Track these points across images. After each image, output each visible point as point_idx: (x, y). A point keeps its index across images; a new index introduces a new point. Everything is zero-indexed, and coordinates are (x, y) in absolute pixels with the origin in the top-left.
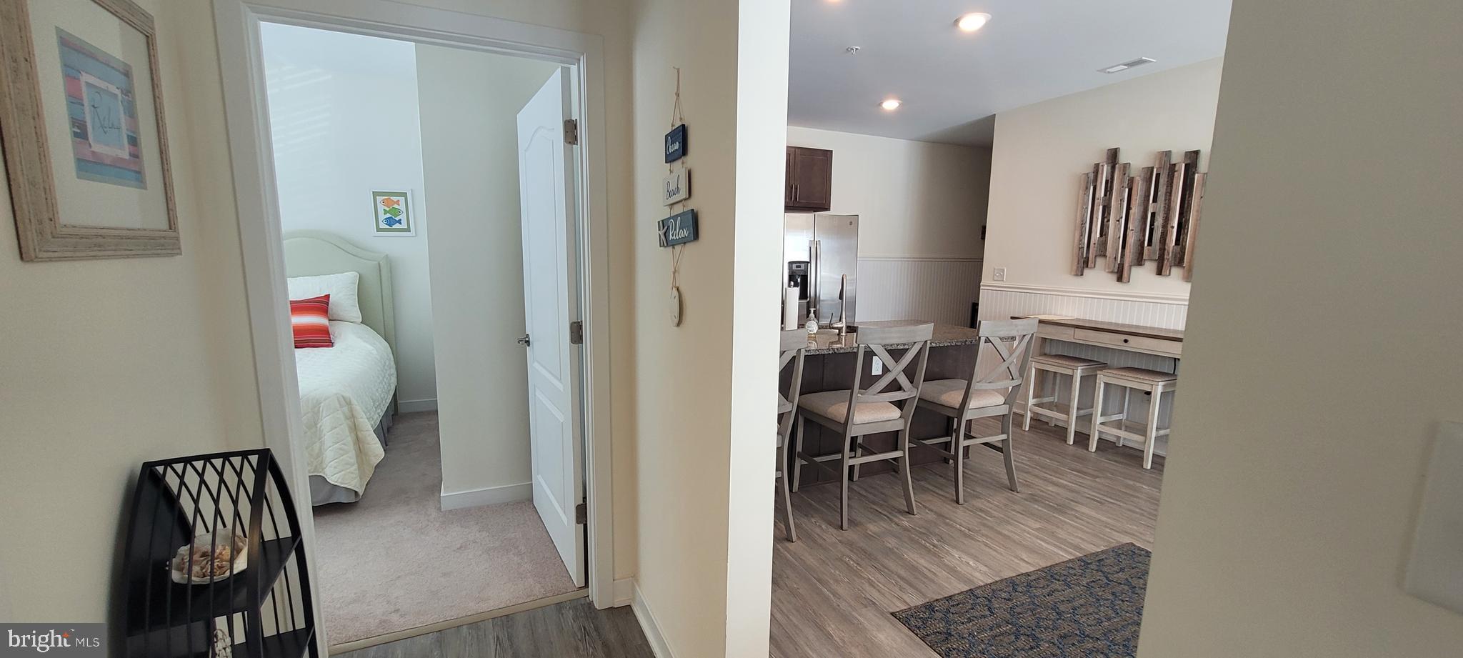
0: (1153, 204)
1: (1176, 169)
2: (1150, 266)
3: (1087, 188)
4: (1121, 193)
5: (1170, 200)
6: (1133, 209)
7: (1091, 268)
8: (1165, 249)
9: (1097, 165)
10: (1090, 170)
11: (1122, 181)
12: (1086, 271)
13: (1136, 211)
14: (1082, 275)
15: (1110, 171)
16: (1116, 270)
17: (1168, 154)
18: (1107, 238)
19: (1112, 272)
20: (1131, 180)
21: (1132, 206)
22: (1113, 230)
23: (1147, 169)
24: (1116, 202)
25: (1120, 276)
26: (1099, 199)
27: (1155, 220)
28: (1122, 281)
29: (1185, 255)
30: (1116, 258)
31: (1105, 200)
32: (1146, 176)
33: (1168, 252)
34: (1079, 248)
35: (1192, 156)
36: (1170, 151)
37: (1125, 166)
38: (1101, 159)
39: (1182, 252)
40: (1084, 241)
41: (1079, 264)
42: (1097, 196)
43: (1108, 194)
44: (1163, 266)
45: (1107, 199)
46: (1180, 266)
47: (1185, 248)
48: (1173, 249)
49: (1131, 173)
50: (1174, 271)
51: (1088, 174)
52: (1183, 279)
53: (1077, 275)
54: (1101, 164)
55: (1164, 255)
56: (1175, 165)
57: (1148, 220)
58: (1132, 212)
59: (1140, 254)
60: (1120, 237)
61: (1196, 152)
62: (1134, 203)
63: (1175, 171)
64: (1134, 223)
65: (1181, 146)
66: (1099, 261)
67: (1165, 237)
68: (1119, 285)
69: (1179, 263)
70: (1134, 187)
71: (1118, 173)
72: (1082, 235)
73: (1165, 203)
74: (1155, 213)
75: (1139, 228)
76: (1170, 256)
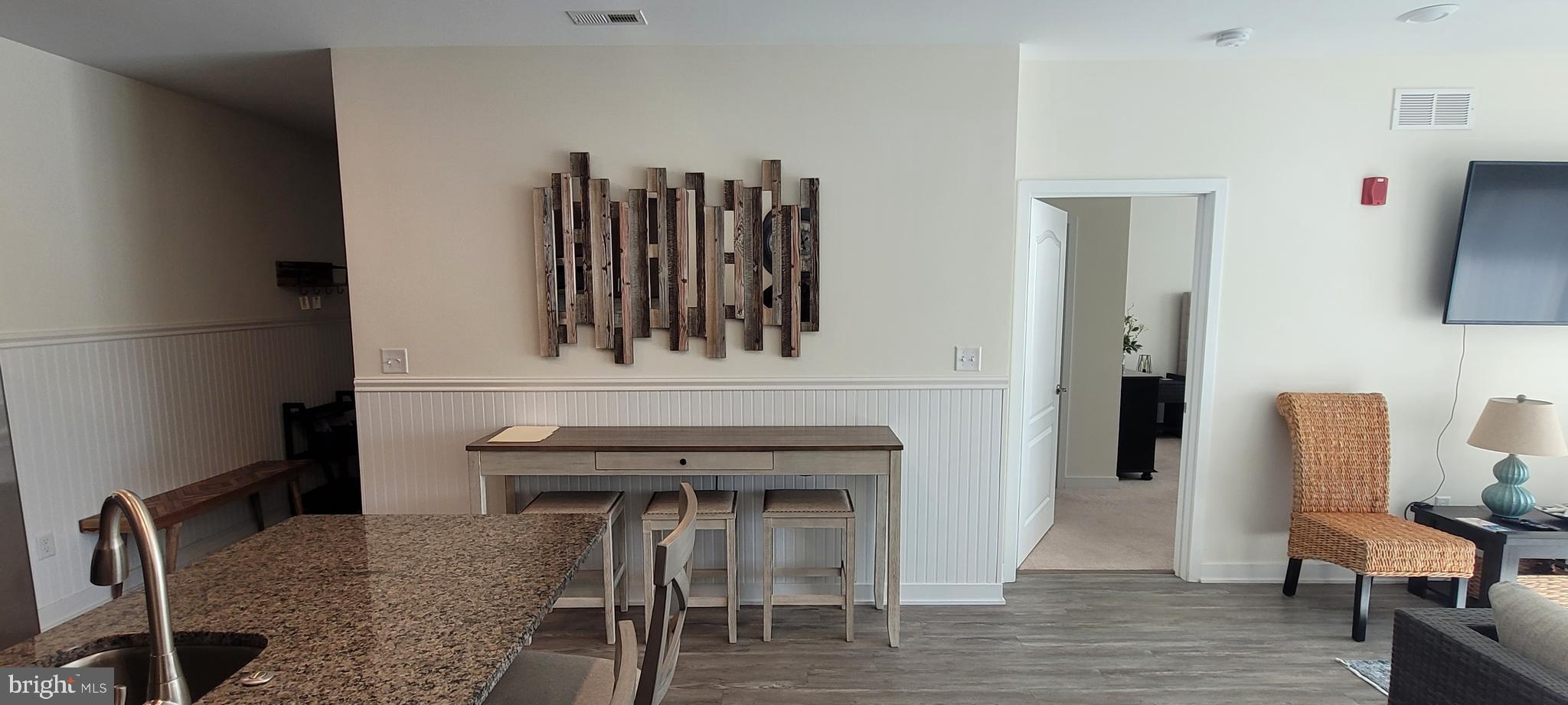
0: (651, 245)
1: (678, 196)
2: (659, 338)
3: (545, 213)
4: (603, 225)
5: (675, 240)
6: (625, 251)
7: (573, 343)
8: (677, 313)
9: (557, 178)
10: (547, 184)
11: (602, 207)
12: (563, 349)
13: (629, 255)
14: (558, 355)
15: (579, 187)
16: (612, 347)
17: (662, 172)
18: (590, 295)
19: (605, 349)
20: (615, 206)
21: (622, 247)
22: (600, 282)
23: (636, 192)
24: (597, 239)
25: (619, 355)
26: (568, 232)
27: (658, 269)
28: (623, 363)
29: (705, 320)
30: (609, 327)
31: (579, 235)
32: (636, 203)
33: (682, 316)
34: (548, 311)
35: (696, 180)
36: (665, 169)
37: (603, 184)
38: (563, 168)
39: (701, 316)
40: (553, 300)
41: (550, 338)
42: (565, 227)
43: (583, 225)
44: (678, 338)
45: (581, 233)
46: (701, 337)
47: (704, 311)
48: (688, 313)
49: (614, 196)
50: (694, 345)
51: (544, 189)
52: (706, 354)
53: (550, 356)
54: (563, 176)
55: (678, 321)
56: (675, 190)
57: (648, 270)
58: (624, 256)
59: (644, 319)
60: (610, 295)
61: (701, 176)
62: (625, 242)
63: (677, 200)
64: (629, 272)
65: (678, 163)
66: (583, 332)
67: (675, 294)
68: (619, 368)
69: (699, 332)
70: (621, 218)
71: (594, 194)
72: (549, 291)
73: (669, 246)
74: (657, 259)
75: (637, 280)
76: (686, 321)
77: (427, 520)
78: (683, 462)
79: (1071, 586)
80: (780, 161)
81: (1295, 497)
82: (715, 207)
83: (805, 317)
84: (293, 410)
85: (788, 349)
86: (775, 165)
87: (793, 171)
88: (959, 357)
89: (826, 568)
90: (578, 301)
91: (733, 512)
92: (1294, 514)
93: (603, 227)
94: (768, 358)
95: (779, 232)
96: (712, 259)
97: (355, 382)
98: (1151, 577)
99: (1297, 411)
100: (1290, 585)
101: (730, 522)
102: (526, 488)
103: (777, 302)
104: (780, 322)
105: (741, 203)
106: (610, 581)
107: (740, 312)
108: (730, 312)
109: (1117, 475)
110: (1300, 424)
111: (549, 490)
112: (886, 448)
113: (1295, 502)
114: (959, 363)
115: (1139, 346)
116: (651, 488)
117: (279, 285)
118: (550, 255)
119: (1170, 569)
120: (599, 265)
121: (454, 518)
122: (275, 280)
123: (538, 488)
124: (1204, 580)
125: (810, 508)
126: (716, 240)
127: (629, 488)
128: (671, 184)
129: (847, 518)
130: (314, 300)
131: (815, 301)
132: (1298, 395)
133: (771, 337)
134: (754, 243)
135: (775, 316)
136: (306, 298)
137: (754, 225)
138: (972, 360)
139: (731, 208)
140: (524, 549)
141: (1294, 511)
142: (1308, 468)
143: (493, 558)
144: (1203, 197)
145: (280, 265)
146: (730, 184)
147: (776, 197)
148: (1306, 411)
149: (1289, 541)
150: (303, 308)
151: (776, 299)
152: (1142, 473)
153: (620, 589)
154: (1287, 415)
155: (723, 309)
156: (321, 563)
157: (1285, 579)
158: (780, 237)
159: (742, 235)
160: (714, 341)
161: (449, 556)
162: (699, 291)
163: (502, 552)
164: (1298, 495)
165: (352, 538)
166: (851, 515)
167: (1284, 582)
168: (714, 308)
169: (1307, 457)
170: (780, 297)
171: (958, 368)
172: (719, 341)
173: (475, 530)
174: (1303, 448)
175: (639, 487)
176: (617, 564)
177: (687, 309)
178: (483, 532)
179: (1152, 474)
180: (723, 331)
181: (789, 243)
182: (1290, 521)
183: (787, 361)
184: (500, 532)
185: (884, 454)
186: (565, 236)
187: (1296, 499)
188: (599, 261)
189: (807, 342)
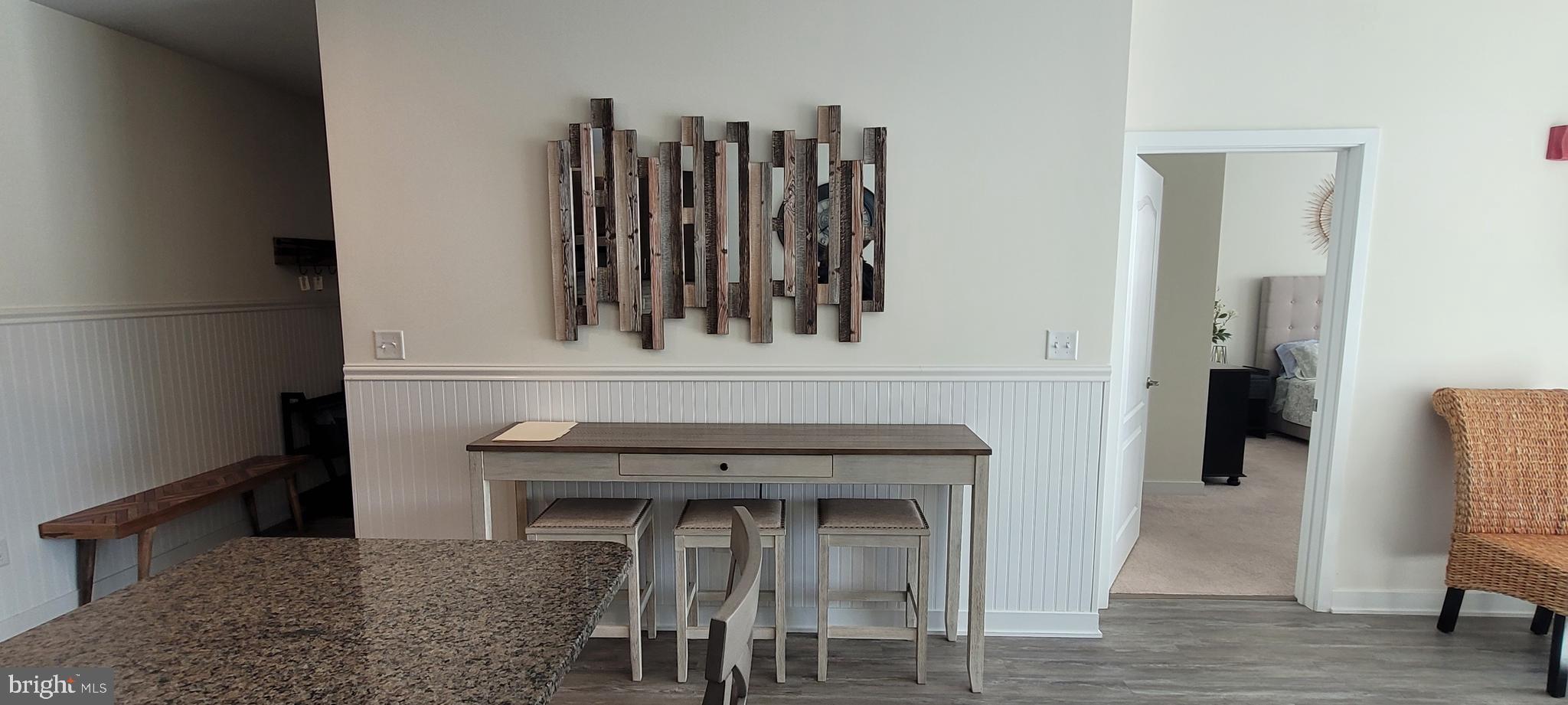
0: (686, 209)
1: (718, 150)
2: (693, 319)
3: (562, 171)
4: (628, 186)
5: (714, 203)
6: (655, 216)
7: (593, 325)
8: (716, 289)
9: (575, 128)
10: (562, 135)
11: (627, 163)
12: (582, 331)
13: (659, 220)
14: (576, 339)
15: (601, 141)
16: (640, 329)
17: (699, 121)
18: (614, 269)
19: (633, 332)
20: (644, 163)
21: (651, 211)
22: (625, 254)
23: (668, 145)
24: (622, 201)
25: (647, 338)
26: (588, 194)
27: (694, 237)
28: (652, 348)
29: (748, 298)
30: (635, 306)
31: (601, 197)
32: (668, 159)
33: (722, 293)
34: (565, 287)
35: (739, 131)
36: (702, 118)
37: (630, 135)
38: (581, 117)
39: (744, 293)
40: (570, 274)
41: (567, 318)
42: (585, 188)
43: (605, 185)
44: (717, 319)
45: (603, 195)
46: (744, 318)
47: (748, 287)
48: (729, 290)
49: (642, 150)
50: (735, 327)
51: (559, 143)
52: (749, 338)
53: (566, 340)
54: (583, 126)
55: (717, 299)
56: (713, 143)
57: (682, 238)
58: (653, 221)
59: (676, 297)
60: (637, 268)
61: (745, 126)
62: (654, 205)
63: (716, 154)
64: (659, 242)
65: (717, 112)
66: (606, 312)
67: (713, 267)
68: (646, 354)
69: (741, 311)
70: (650, 176)
71: (618, 149)
72: (566, 263)
73: (707, 210)
74: (693, 225)
75: (669, 251)
76: (727, 299)
77: (399, 547)
78: (724, 467)
79: (1176, 615)
80: (839, 106)
81: (1458, 514)
82: (761, 163)
83: (867, 295)
84: (294, 401)
85: (846, 333)
86: (833, 112)
87: (856, 119)
88: (1051, 342)
89: (888, 592)
90: (600, 275)
91: (783, 527)
92: (1456, 534)
93: (629, 186)
94: (822, 344)
95: (838, 193)
96: (758, 225)
97: (344, 369)
98: (1269, 605)
99: (1462, 410)
100: (1448, 619)
101: (779, 539)
102: (540, 493)
103: (835, 276)
104: (837, 301)
105: (792, 158)
106: (637, 605)
107: (790, 288)
108: (779, 289)
109: (1203, 480)
110: (1467, 426)
111: (566, 497)
112: (970, 452)
113: (1457, 521)
114: (1051, 351)
115: (1228, 335)
116: (684, 495)
117: (276, 264)
118: (567, 221)
119: (1292, 594)
120: (624, 233)
121: (434, 545)
122: (272, 259)
123: (554, 494)
124: (1336, 610)
125: (875, 523)
126: (762, 203)
127: (657, 495)
128: (708, 136)
129: (920, 536)
130: (316, 281)
131: (880, 275)
132: (1463, 391)
133: (825, 318)
134: (807, 207)
135: (832, 294)
136: (306, 277)
137: (808, 184)
138: (1067, 347)
139: (781, 164)
140: (519, 597)
141: (1456, 532)
142: (1477, 480)
143: (476, 611)
144: (1346, 152)
145: (278, 241)
146: (779, 135)
147: (834, 151)
148: (1475, 410)
149: (1447, 567)
150: (303, 289)
151: (833, 273)
152: (1228, 478)
153: (647, 614)
154: (1448, 416)
155: (770, 285)
156: (241, 615)
157: (1440, 610)
158: (838, 199)
159: (793, 197)
160: (759, 324)
161: (415, 606)
162: (742, 263)
163: (488, 601)
164: (1462, 513)
165: (295, 574)
166: (925, 532)
167: (1439, 615)
168: (760, 284)
169: (1475, 466)
170: (838, 270)
171: (1050, 356)
172: (764, 323)
173: (459, 564)
174: (1471, 456)
175: (670, 494)
176: (645, 584)
177: (727, 284)
178: (468, 567)
179: (1240, 478)
180: (770, 311)
181: (849, 207)
182: (1450, 541)
183: (845, 347)
184: (489, 568)
185: (968, 460)
186: (585, 197)
187: (1460, 517)
188: (625, 229)
189: (868, 323)
